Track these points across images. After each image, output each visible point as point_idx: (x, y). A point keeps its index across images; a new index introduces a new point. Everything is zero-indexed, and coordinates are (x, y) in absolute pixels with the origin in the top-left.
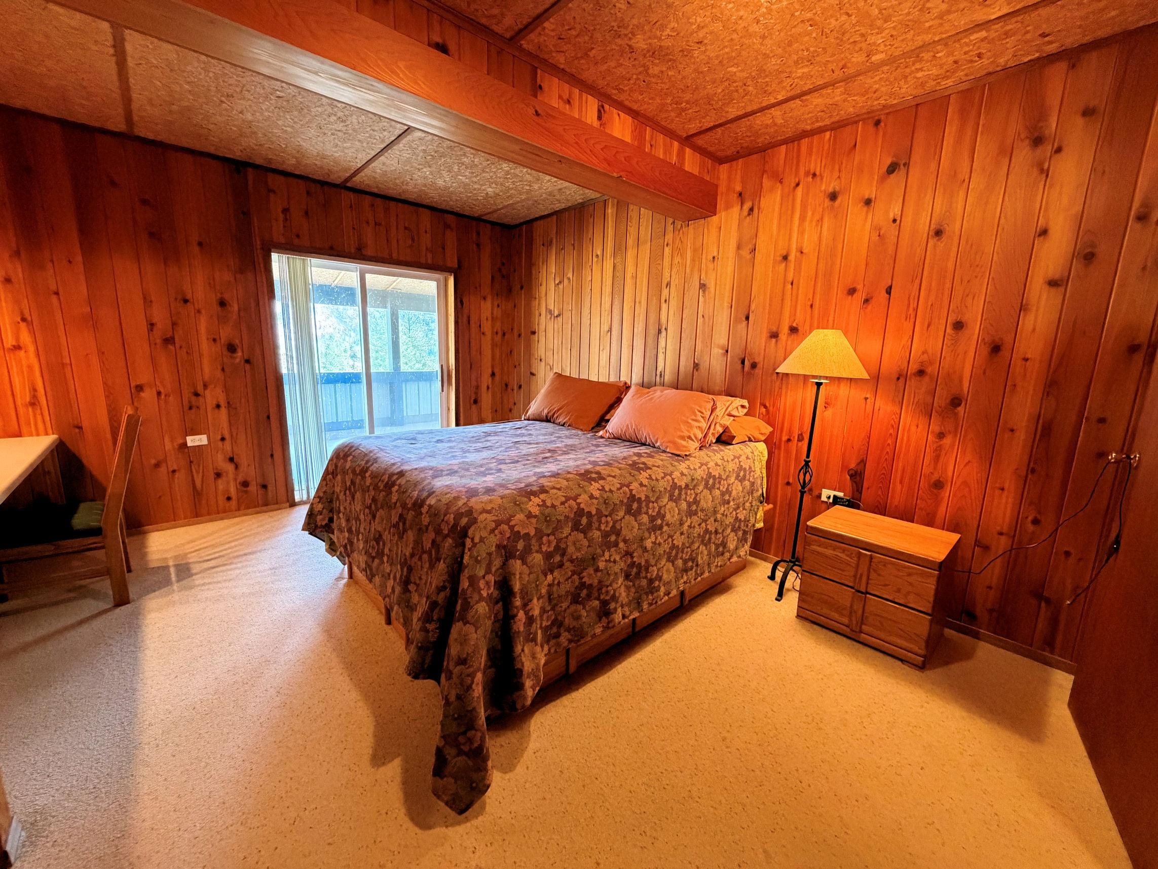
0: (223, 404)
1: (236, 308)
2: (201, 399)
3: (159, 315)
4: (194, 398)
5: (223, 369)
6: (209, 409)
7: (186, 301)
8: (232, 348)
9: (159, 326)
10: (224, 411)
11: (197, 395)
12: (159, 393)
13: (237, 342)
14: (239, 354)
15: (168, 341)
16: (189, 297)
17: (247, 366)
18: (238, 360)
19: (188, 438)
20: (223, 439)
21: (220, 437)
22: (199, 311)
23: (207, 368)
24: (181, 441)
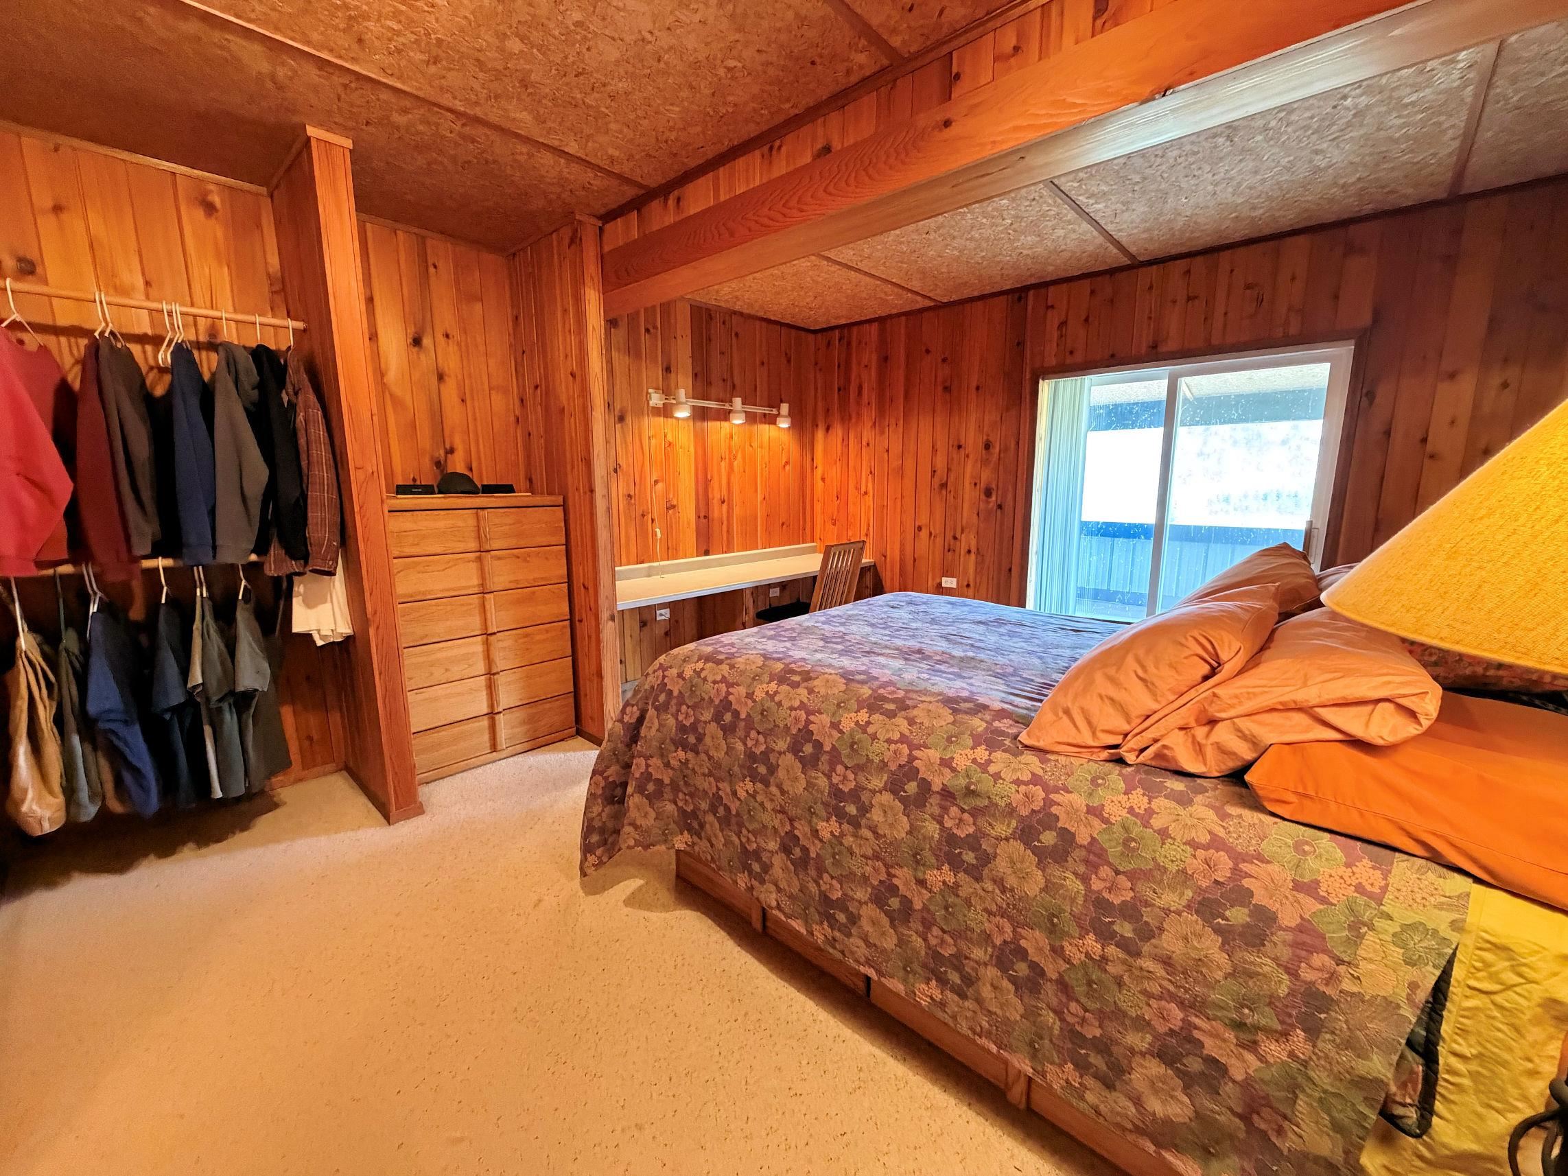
0: (973, 549)
1: (997, 450)
2: (958, 543)
3: (941, 462)
4: (952, 541)
5: (978, 514)
6: (962, 553)
7: (959, 447)
8: (988, 493)
9: (938, 472)
10: (973, 556)
11: (955, 538)
12: (931, 534)
13: (994, 486)
14: (994, 498)
15: (944, 486)
16: (962, 443)
17: (999, 511)
18: (991, 505)
19: (944, 579)
20: (968, 586)
21: (966, 583)
22: (968, 456)
23: (967, 513)
24: (938, 581)
